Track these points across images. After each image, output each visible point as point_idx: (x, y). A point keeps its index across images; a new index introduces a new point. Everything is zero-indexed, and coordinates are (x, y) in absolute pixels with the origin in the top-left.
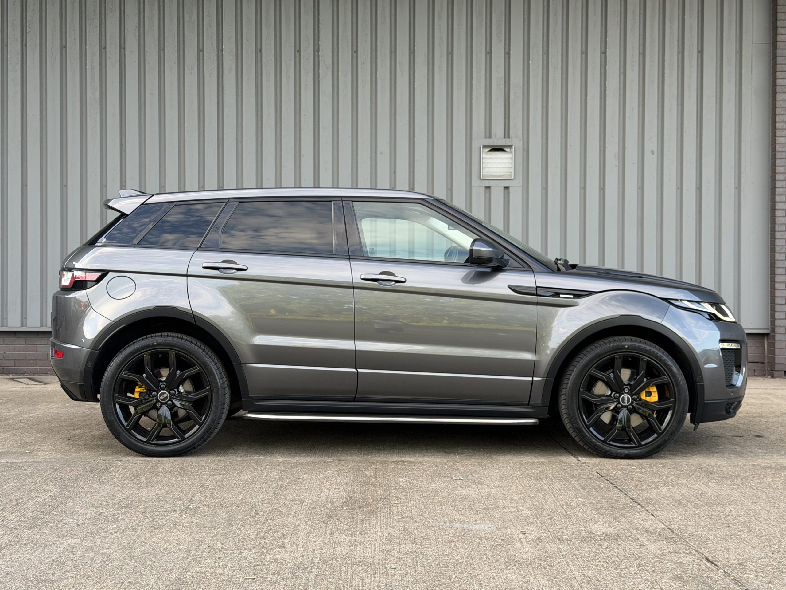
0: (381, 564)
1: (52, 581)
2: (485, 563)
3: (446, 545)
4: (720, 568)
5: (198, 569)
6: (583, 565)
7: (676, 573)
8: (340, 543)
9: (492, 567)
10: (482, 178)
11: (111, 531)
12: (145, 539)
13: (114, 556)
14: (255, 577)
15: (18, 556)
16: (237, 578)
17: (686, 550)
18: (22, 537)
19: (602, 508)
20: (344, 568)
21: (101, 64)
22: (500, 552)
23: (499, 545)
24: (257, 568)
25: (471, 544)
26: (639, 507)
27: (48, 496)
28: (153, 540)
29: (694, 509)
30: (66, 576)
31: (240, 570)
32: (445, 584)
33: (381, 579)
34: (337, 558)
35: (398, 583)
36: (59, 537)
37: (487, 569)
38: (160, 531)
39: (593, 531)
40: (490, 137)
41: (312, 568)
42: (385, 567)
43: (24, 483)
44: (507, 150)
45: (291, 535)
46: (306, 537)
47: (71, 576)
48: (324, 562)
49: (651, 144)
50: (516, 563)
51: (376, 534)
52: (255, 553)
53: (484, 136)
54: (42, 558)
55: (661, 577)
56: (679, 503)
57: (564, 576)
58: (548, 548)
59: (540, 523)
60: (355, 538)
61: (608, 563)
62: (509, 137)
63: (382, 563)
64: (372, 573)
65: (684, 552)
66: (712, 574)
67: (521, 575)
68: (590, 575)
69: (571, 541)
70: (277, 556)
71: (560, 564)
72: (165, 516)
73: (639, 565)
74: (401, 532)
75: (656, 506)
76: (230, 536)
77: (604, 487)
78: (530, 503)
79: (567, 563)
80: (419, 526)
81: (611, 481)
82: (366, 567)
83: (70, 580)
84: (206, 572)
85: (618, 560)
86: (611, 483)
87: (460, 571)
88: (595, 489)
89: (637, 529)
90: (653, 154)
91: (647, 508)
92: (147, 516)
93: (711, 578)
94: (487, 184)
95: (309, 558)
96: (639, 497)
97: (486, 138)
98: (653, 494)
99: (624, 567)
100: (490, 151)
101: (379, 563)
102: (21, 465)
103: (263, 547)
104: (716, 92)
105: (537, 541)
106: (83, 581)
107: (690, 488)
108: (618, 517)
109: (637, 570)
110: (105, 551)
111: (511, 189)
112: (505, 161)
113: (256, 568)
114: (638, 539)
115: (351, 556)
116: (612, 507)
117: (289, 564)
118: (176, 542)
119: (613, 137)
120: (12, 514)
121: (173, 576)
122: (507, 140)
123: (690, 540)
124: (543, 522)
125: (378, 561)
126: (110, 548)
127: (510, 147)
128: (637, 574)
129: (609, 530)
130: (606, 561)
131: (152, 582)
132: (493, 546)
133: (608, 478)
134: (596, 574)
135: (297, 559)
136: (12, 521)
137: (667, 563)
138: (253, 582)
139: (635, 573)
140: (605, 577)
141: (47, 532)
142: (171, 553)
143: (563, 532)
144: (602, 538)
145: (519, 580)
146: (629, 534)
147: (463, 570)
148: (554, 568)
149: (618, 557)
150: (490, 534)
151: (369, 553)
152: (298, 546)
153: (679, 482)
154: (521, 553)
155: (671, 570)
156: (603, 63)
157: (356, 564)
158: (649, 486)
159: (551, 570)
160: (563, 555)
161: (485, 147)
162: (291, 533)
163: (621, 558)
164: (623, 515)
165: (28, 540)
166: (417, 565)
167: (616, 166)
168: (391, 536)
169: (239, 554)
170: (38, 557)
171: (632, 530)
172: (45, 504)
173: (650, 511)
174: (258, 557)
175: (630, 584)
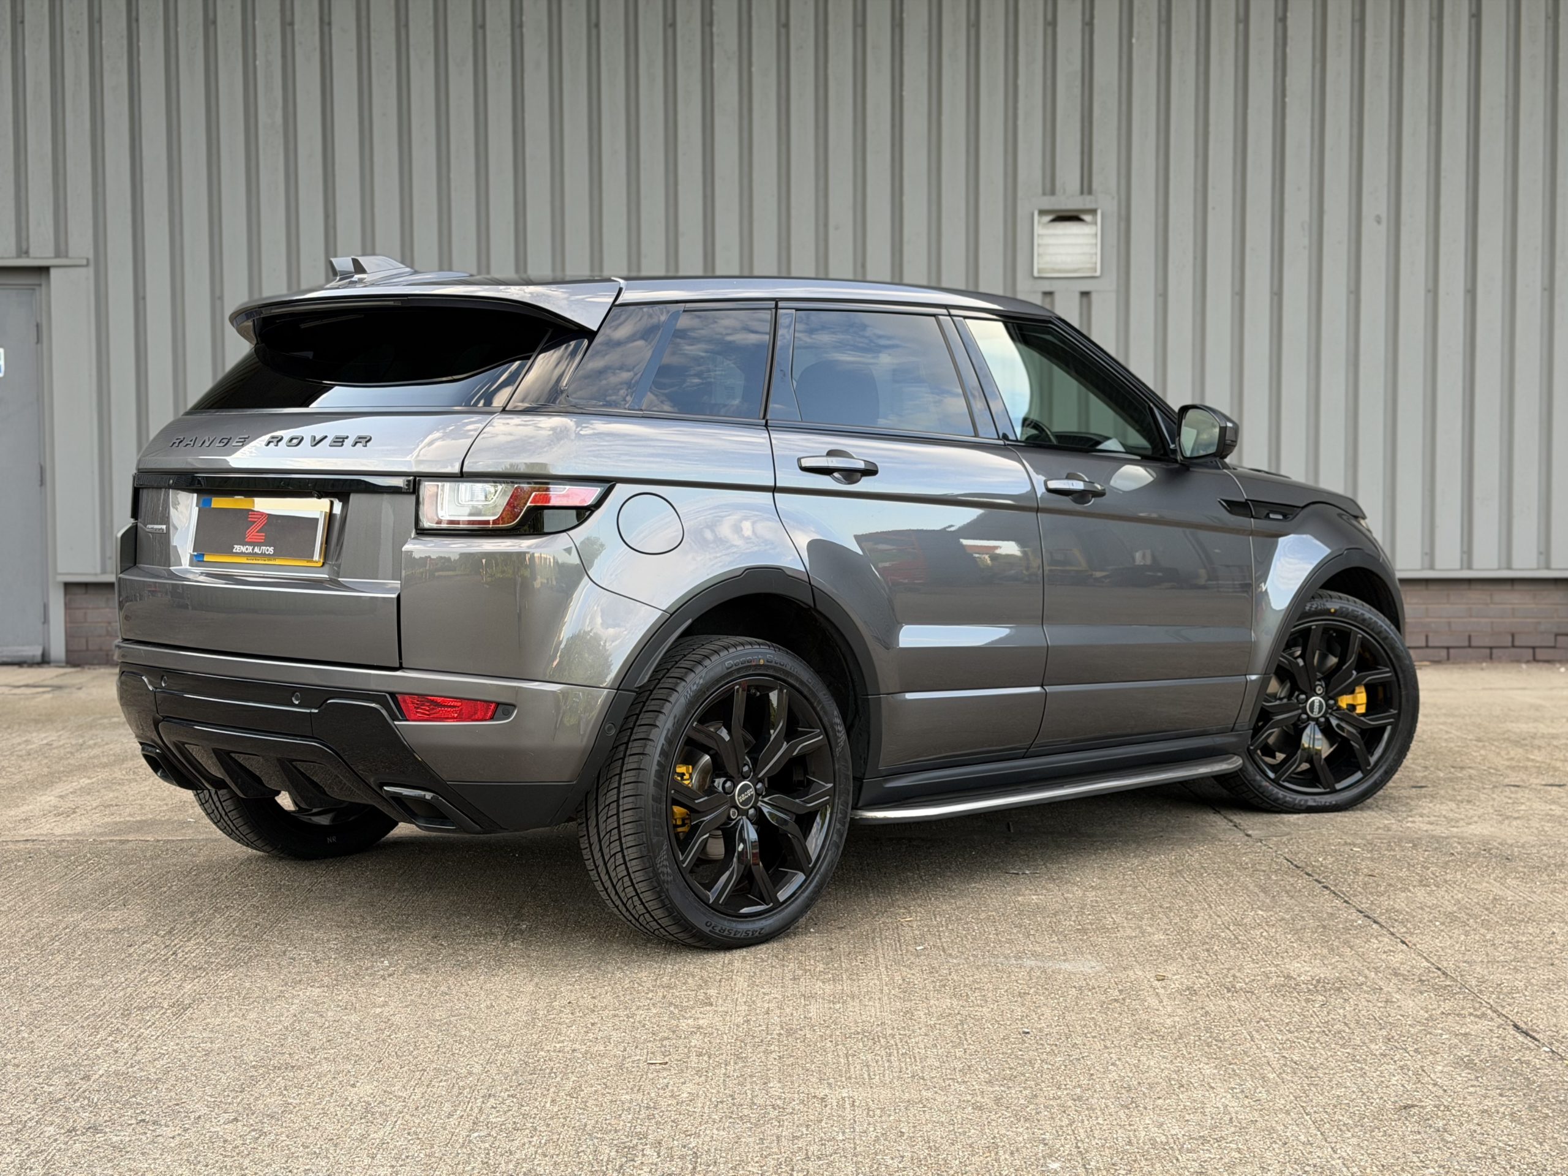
0: (897, 1037)
1: (293, 1067)
2: (1093, 1034)
3: (1016, 1001)
4: (1544, 1045)
5: (558, 1046)
6: (1280, 1038)
7: (1459, 1054)
8: (813, 996)
9: (1108, 1043)
10: (1036, 274)
11: (381, 973)
12: (449, 988)
13: (396, 1019)
14: (667, 1059)
15: (218, 1021)
16: (633, 1062)
17: (1475, 1009)
18: (217, 985)
19: (1304, 928)
20: (830, 1044)
21: (284, 56)
22: (1120, 1014)
23: (1116, 1000)
24: (668, 1044)
25: (1061, 999)
26: (1374, 926)
27: (249, 905)
28: (463, 989)
29: (1482, 931)
30: (315, 1057)
31: (637, 1047)
32: (1023, 1074)
33: (903, 1065)
34: (813, 1026)
35: (934, 1072)
36: (286, 984)
37: (1099, 1046)
38: (474, 974)
39: (1292, 974)
40: (1053, 192)
41: (769, 1044)
42: (906, 1042)
43: (199, 882)
44: (1087, 218)
45: (720, 981)
46: (748, 986)
47: (325, 1058)
48: (790, 1032)
49: (1376, 203)
50: (1153, 1036)
51: (880, 980)
52: (658, 1015)
53: (1040, 191)
54: (264, 1024)
55: (1431, 1062)
56: (1452, 918)
57: (1247, 1060)
58: (1210, 1007)
59: (1189, 958)
60: (840, 987)
61: (1327, 1035)
62: (1090, 192)
63: (900, 1034)
64: (883, 1053)
65: (1471, 1014)
66: (1528, 1056)
67: (1164, 1057)
68: (1296, 1058)
69: (1253, 993)
70: (701, 1022)
71: (1237, 1037)
72: (475, 944)
73: (1388, 1039)
74: (925, 977)
75: (1409, 925)
76: (605, 983)
77: (1304, 887)
78: (1166, 920)
79: (1250, 1033)
80: (959, 964)
81: (1316, 877)
82: (870, 1043)
83: (325, 1066)
84: (574, 1051)
85: (1347, 1030)
86: (1316, 880)
87: (1048, 1050)
88: (1287, 892)
89: (1377, 970)
90: (1379, 222)
91: (1392, 930)
92: (442, 945)
93: (1528, 1063)
94: (1047, 286)
95: (760, 1025)
96: (1374, 907)
97: (1044, 194)
98: (1400, 901)
99: (1359, 1042)
100: (1054, 220)
101: (893, 1036)
102: (184, 845)
103: (671, 1004)
104: (1507, 97)
105: (1187, 993)
106: (350, 1067)
107: (1472, 889)
108: (1338, 948)
109: (1384, 1048)
110: (378, 1010)
111: (1094, 297)
112: (1080, 241)
113: (664, 1043)
114: (1381, 989)
115: (838, 1021)
116: (1324, 927)
117: (725, 1036)
118: (507, 993)
119: (1299, 189)
120: (189, 940)
121: (515, 1058)
122: (1088, 198)
123: (1480, 991)
124: (1195, 958)
125: (891, 1032)
126: (385, 1004)
127: (1093, 212)
128: (1385, 1056)
129: (1323, 973)
130: (1324, 1031)
131: (477, 1069)
132: (1104, 1002)
133: (1309, 870)
134: (1308, 1056)
135: (738, 1026)
136: (193, 955)
137: (1441, 1035)
138: (664, 1069)
139: (1381, 1054)
140: (1325, 1062)
141: (262, 974)
142: (501, 1014)
143: (1234, 976)
144: (1311, 987)
145: (1162, 1067)
146: (1361, 979)
147: (1054, 1048)
148: (1227, 1044)
149: (1346, 1024)
150: (1096, 980)
151: (871, 1016)
152: (736, 1002)
153: (1448, 877)
154: (1158, 1016)
155: (1450, 1049)
156: (1280, 42)
157: (850, 1037)
158: (1390, 885)
159: (1220, 1048)
160: (1239, 1020)
161: (1042, 213)
162: (718, 978)
163: (1352, 1025)
164: (1346, 942)
165: (231, 990)
166: (966, 1039)
167: (1305, 248)
168: (909, 983)
169: (628, 1017)
170: (257, 1022)
171: (1366, 971)
172: (247, 920)
173: (1398, 935)
174: (665, 1024)
175: (1375, 1075)
